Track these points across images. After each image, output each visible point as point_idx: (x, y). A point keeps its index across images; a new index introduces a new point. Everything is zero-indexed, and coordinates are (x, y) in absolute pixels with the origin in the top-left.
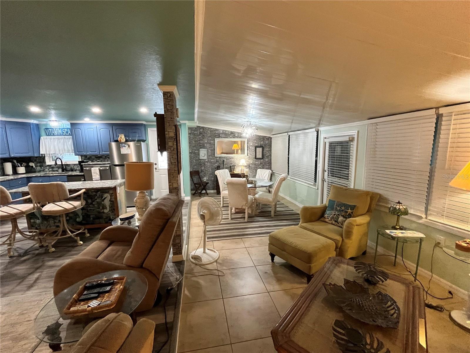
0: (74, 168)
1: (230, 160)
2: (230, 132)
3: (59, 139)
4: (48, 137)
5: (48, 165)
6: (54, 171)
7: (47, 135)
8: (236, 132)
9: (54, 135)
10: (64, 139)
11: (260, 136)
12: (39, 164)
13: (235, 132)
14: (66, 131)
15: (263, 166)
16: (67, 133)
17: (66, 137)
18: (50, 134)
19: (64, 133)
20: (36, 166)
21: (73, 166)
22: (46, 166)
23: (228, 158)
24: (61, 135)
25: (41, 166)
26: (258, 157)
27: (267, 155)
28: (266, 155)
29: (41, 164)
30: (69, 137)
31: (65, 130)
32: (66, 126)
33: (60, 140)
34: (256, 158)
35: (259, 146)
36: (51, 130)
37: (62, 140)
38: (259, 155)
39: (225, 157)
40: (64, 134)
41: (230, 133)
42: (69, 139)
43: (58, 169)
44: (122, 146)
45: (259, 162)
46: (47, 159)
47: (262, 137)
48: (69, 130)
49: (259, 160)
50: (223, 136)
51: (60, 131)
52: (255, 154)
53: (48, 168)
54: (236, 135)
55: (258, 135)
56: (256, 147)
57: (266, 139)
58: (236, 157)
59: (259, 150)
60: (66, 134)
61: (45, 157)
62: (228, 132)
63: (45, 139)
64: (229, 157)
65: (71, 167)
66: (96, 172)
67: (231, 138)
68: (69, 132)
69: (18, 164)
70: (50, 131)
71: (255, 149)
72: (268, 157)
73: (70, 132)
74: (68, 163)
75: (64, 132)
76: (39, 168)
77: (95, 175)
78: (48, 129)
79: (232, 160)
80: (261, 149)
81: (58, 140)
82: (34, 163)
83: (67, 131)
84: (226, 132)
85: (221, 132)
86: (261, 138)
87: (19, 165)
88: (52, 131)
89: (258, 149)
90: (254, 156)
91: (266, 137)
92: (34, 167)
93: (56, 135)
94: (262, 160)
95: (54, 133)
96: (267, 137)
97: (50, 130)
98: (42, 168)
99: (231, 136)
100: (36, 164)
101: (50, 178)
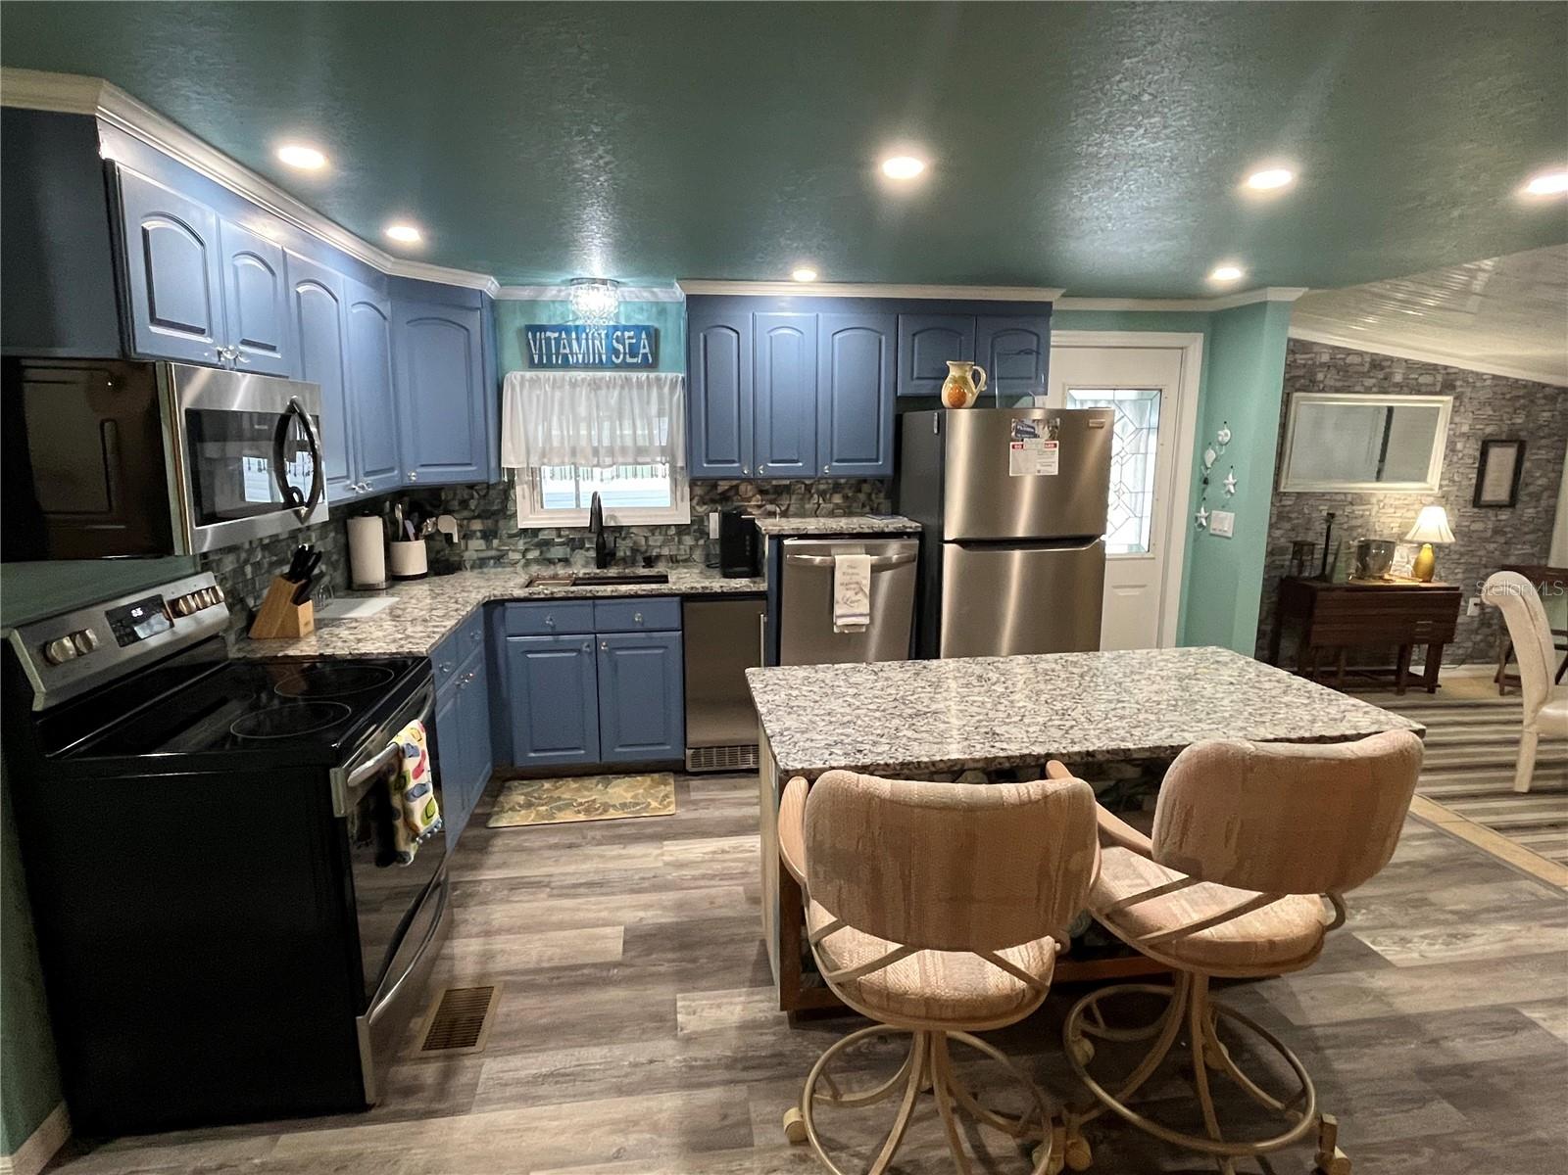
0: (648, 546)
1: (1348, 509)
2: (1368, 359)
3: (595, 386)
4: (543, 374)
5: (525, 530)
6: (551, 562)
7: (532, 365)
8: (1399, 360)
9: (566, 365)
10: (622, 387)
11: (1517, 380)
12: (477, 525)
13: (1391, 359)
14: (627, 342)
15: (1506, 547)
16: (631, 357)
17: (634, 375)
18: (549, 358)
19: (617, 353)
20: (466, 536)
21: (646, 538)
22: (511, 536)
23: (1338, 497)
24: (600, 366)
25: (488, 535)
26: (1488, 496)
27: (1531, 489)
28: (1527, 485)
29: (489, 523)
30: (648, 377)
31: (627, 334)
32: (628, 318)
33: (603, 392)
34: (1477, 501)
35: (1504, 437)
36: (556, 335)
37: (616, 393)
38: (1497, 488)
39: (1324, 494)
40: (618, 358)
41: (1367, 365)
42: (649, 385)
43: (573, 550)
44: (1018, 431)
45: (1490, 525)
46: (524, 497)
47: (1525, 386)
48: (644, 336)
49: (1491, 513)
50: (1331, 379)
51: (601, 346)
52: (1474, 481)
53: (521, 544)
54: (1398, 378)
55: (1507, 378)
56: (1485, 447)
57: (1545, 397)
58: (1380, 495)
59: (1502, 459)
60: (629, 360)
61: (511, 484)
62: (1356, 360)
63: (527, 384)
64: (1345, 494)
65: (635, 543)
66: (855, 578)
67: (1368, 391)
68: (642, 351)
69: (406, 522)
70: (548, 340)
71: (1478, 454)
72: (1536, 497)
73: (647, 350)
74: (624, 522)
75: (621, 348)
76: (477, 544)
78: (542, 328)
79: (1358, 510)
80: (1509, 454)
81: (592, 395)
82: (455, 517)
83: (634, 341)
84: (1349, 360)
85: (1325, 358)
86: (1521, 392)
87: (410, 531)
88: (558, 340)
89: (1495, 453)
90: (1470, 494)
91: (1544, 386)
92: (456, 539)
93: (576, 367)
94: (1504, 515)
95: (567, 351)
96: (1547, 391)
97: (548, 334)
98: (495, 542)
99: (1369, 382)
100: (465, 522)
101: (594, 606)
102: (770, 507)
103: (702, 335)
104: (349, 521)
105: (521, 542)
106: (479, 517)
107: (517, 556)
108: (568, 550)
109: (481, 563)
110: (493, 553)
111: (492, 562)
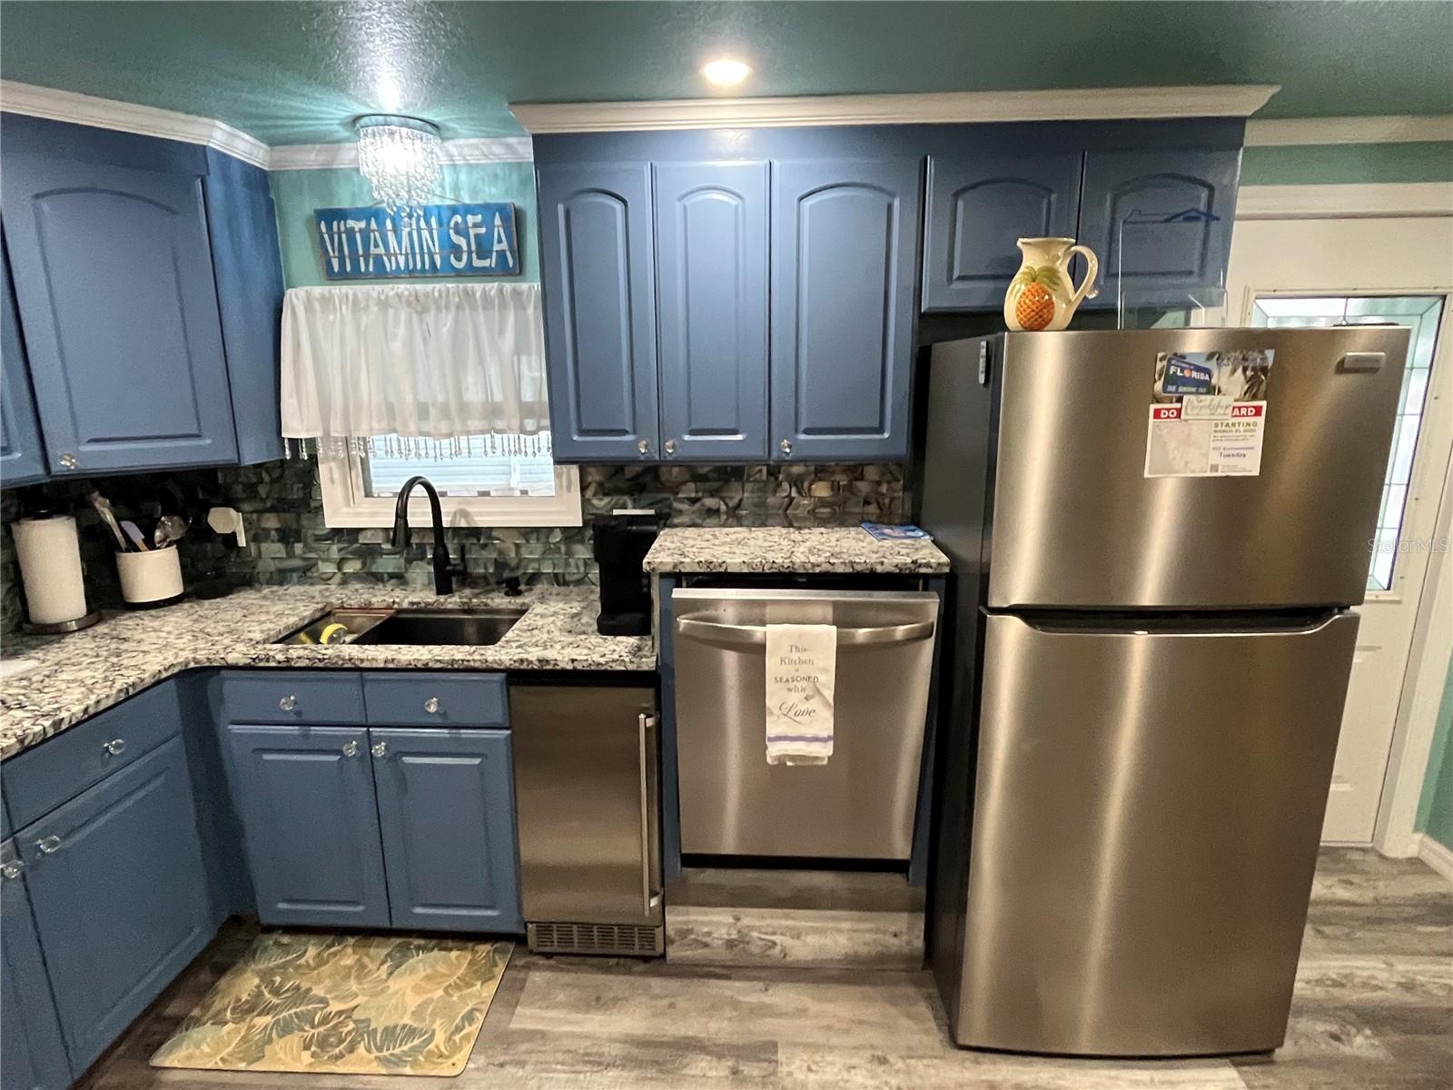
0: (521, 560)
3: (419, 306)
4: (339, 290)
5: (337, 533)
6: (377, 578)
7: (332, 276)
9: (381, 274)
10: (459, 307)
12: (271, 522)
14: (472, 232)
16: (479, 258)
17: (478, 287)
18: (355, 264)
19: (457, 250)
20: (257, 536)
21: (518, 546)
22: (319, 539)
24: (433, 273)
25: (288, 536)
29: (290, 517)
30: (501, 291)
31: (470, 219)
32: (474, 192)
33: (430, 317)
36: (362, 224)
37: (448, 319)
40: (459, 259)
42: (503, 305)
43: (409, 561)
44: (1170, 380)
46: (332, 481)
48: (498, 221)
51: (430, 238)
53: (334, 550)
60: (477, 263)
61: (313, 459)
63: (317, 306)
65: (501, 552)
66: (805, 670)
68: (496, 247)
69: (124, 524)
70: (351, 232)
73: (504, 246)
74: (481, 521)
75: (462, 242)
76: (273, 549)
77: (794, 698)
78: (341, 215)
81: (415, 319)
82: (238, 510)
83: (483, 230)
87: (137, 536)
88: (366, 233)
92: (242, 542)
93: (396, 276)
95: (381, 250)
97: (351, 223)
98: (298, 548)
100: (255, 516)
101: (363, 683)
102: (710, 502)
103: (561, 208)
104: (14, 527)
105: (335, 548)
106: (272, 509)
107: (329, 568)
108: (402, 561)
109: (281, 577)
110: (296, 563)
111: (295, 576)
